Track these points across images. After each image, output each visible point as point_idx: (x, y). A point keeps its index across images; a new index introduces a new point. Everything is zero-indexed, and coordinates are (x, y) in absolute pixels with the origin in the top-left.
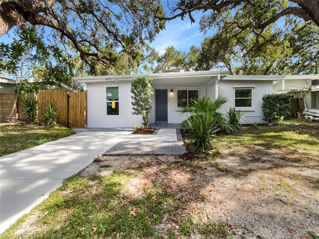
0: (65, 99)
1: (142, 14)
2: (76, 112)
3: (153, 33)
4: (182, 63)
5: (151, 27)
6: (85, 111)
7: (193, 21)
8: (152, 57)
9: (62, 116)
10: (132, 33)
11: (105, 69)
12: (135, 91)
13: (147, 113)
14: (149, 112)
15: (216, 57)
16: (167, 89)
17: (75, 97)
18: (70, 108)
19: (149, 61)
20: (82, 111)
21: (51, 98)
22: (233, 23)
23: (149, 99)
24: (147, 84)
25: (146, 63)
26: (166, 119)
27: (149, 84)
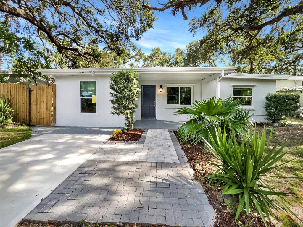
0: (26, 94)
1: (128, 12)
2: (40, 108)
3: (140, 31)
4: (168, 63)
5: (138, 25)
6: (52, 107)
7: (185, 17)
8: (139, 56)
9: (21, 112)
10: (117, 30)
11: (88, 65)
12: (116, 87)
13: (131, 113)
14: (134, 111)
15: (205, 57)
16: (156, 85)
17: (40, 91)
18: (33, 103)
19: (135, 60)
20: (49, 107)
21: (8, 92)
22: (225, 26)
23: (134, 97)
24: (132, 79)
25: (132, 61)
26: (154, 115)
27: (134, 79)
